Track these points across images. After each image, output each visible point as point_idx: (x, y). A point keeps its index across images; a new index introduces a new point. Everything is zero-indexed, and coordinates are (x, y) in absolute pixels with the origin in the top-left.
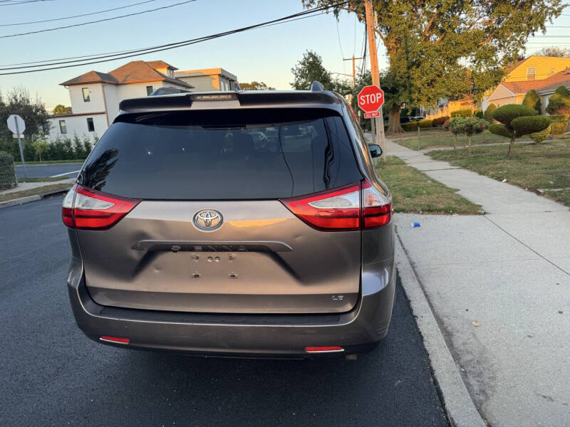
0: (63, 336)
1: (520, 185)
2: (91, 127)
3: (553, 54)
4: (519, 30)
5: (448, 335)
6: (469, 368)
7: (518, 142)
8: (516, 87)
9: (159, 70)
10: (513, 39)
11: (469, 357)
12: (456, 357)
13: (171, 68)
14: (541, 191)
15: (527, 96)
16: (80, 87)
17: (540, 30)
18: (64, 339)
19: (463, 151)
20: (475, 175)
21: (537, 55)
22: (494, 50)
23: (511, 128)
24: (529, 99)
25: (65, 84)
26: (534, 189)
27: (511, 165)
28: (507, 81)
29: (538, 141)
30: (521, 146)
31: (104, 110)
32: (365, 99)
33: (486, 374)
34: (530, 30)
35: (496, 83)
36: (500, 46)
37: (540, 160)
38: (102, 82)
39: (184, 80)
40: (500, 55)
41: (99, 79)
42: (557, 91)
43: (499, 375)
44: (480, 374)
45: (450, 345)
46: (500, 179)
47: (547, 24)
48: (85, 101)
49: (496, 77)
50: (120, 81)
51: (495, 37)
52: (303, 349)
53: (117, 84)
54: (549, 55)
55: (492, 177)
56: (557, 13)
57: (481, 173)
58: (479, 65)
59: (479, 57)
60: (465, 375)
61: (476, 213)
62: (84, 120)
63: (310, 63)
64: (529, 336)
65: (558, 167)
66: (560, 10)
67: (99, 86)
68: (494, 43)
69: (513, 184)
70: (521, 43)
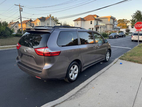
9: (95, 17)
12: (78, 92)
13: (97, 16)
16: (77, 21)
25: (74, 21)
32: (137, 26)
38: (81, 20)
39: (100, 19)
48: (77, 24)
50: (85, 20)
60: (74, 95)
63: (137, 14)
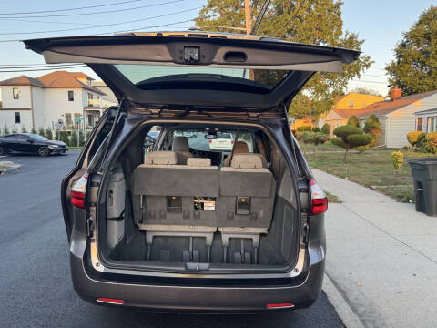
0: (39, 298)
1: (357, 182)
2: (18, 119)
3: (363, 92)
4: (343, 75)
5: (343, 293)
6: (365, 318)
7: (350, 151)
8: (342, 113)
9: (80, 80)
10: (339, 80)
11: (363, 309)
12: (354, 310)
13: (89, 79)
14: (374, 187)
15: (350, 120)
16: (11, 87)
17: (356, 76)
18: (40, 301)
19: (312, 155)
20: (324, 173)
21: (353, 92)
22: (326, 87)
23: (346, 142)
24: (352, 121)
26: (368, 186)
27: (348, 168)
28: (337, 108)
29: (361, 151)
30: (351, 154)
31: (30, 107)
33: (378, 322)
34: (350, 75)
35: (328, 109)
36: (331, 84)
37: (367, 165)
38: (30, 85)
39: (99, 89)
40: (331, 90)
41: (28, 82)
42: (370, 118)
43: (388, 322)
44: (374, 322)
45: (347, 299)
46: (343, 177)
47: (361, 72)
48: (15, 98)
49: (329, 104)
50: (46, 85)
51: (327, 77)
52: (265, 305)
53: (44, 88)
54: (361, 93)
55: (337, 175)
56: (368, 66)
57: (328, 172)
58: (317, 96)
59: (317, 91)
60: (364, 322)
61: (335, 202)
62: (12, 114)
64: (399, 293)
65: (381, 170)
66: (369, 64)
67: (28, 88)
68: (327, 82)
69: (353, 181)
70: (345, 84)
